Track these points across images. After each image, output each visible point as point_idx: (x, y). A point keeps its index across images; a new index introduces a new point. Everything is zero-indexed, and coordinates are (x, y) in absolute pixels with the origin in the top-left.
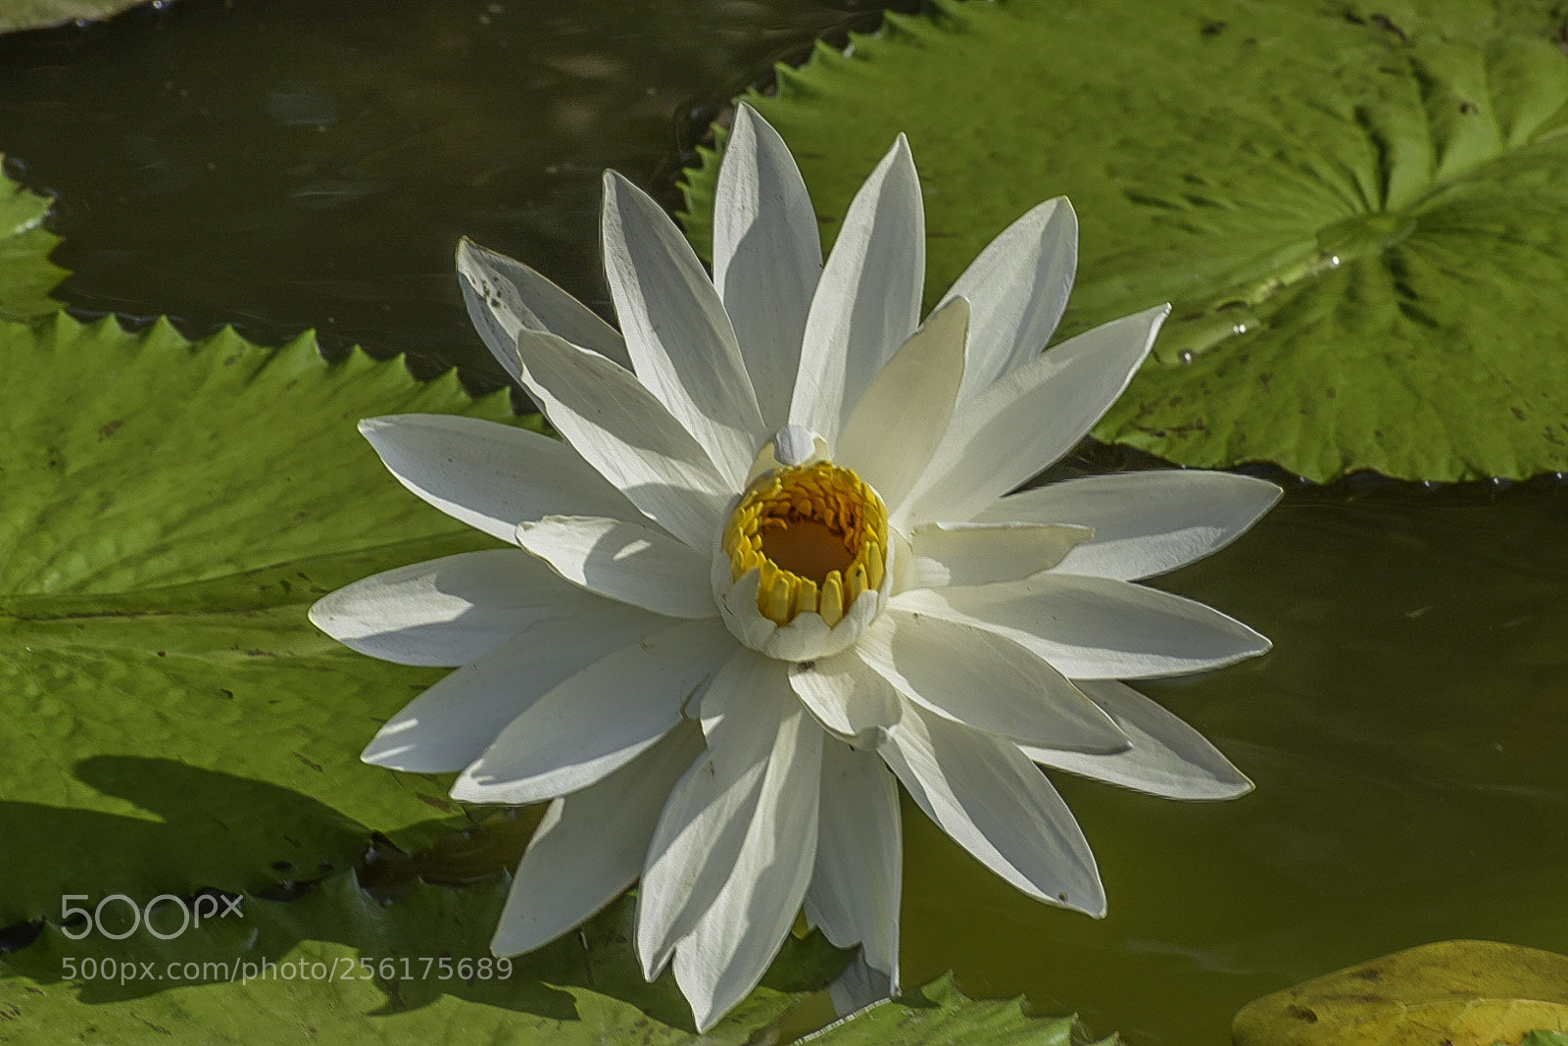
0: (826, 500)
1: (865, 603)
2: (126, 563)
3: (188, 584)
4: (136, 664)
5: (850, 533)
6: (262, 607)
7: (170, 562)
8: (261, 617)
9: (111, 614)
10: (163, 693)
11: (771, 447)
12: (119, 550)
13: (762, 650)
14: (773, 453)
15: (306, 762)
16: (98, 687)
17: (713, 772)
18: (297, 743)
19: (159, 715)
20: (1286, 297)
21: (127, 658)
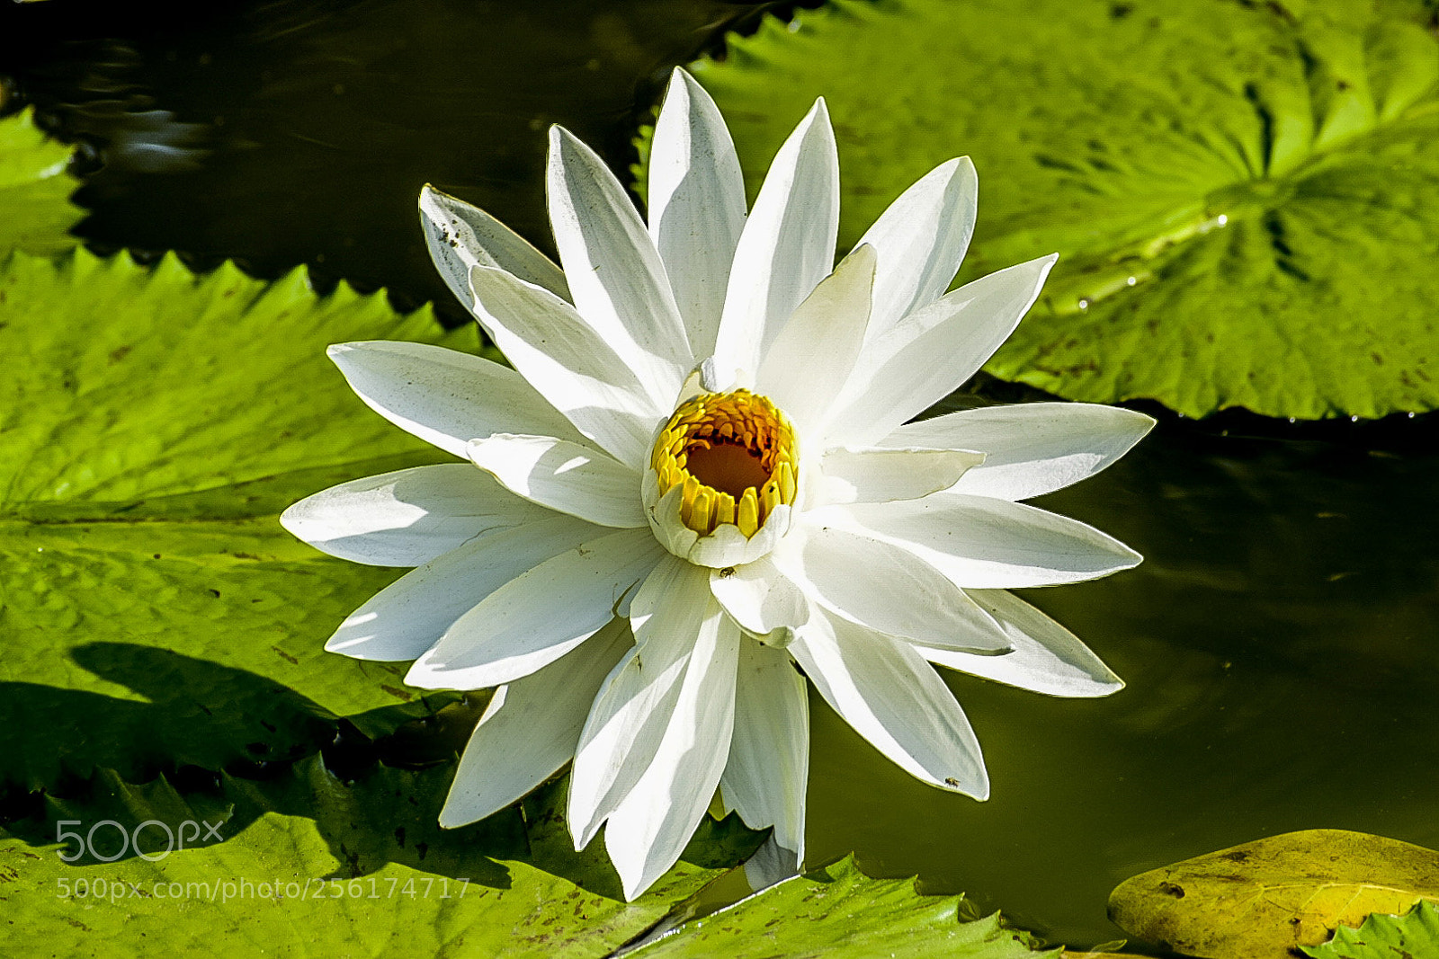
0: (745, 422)
1: (779, 518)
2: (129, 474)
3: (186, 494)
4: (135, 565)
5: (766, 453)
6: (249, 516)
7: (168, 475)
8: (248, 526)
9: (113, 520)
10: (158, 590)
11: (697, 374)
12: (123, 463)
13: (686, 557)
14: (698, 381)
15: (283, 655)
16: (100, 585)
17: (640, 665)
18: (275, 638)
19: (153, 611)
20: (1175, 252)
21: (126, 560)
